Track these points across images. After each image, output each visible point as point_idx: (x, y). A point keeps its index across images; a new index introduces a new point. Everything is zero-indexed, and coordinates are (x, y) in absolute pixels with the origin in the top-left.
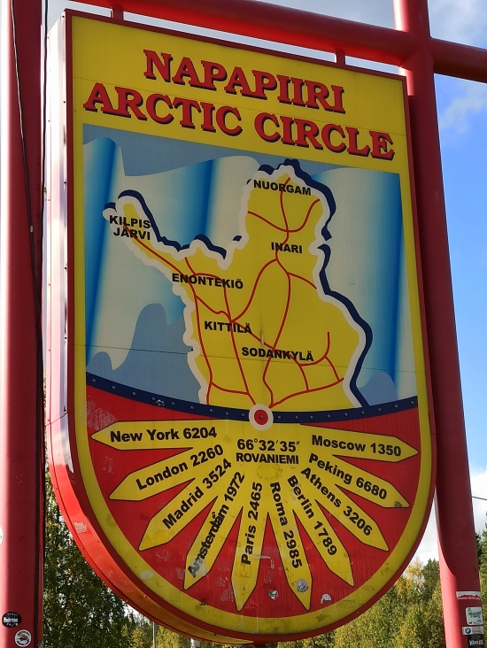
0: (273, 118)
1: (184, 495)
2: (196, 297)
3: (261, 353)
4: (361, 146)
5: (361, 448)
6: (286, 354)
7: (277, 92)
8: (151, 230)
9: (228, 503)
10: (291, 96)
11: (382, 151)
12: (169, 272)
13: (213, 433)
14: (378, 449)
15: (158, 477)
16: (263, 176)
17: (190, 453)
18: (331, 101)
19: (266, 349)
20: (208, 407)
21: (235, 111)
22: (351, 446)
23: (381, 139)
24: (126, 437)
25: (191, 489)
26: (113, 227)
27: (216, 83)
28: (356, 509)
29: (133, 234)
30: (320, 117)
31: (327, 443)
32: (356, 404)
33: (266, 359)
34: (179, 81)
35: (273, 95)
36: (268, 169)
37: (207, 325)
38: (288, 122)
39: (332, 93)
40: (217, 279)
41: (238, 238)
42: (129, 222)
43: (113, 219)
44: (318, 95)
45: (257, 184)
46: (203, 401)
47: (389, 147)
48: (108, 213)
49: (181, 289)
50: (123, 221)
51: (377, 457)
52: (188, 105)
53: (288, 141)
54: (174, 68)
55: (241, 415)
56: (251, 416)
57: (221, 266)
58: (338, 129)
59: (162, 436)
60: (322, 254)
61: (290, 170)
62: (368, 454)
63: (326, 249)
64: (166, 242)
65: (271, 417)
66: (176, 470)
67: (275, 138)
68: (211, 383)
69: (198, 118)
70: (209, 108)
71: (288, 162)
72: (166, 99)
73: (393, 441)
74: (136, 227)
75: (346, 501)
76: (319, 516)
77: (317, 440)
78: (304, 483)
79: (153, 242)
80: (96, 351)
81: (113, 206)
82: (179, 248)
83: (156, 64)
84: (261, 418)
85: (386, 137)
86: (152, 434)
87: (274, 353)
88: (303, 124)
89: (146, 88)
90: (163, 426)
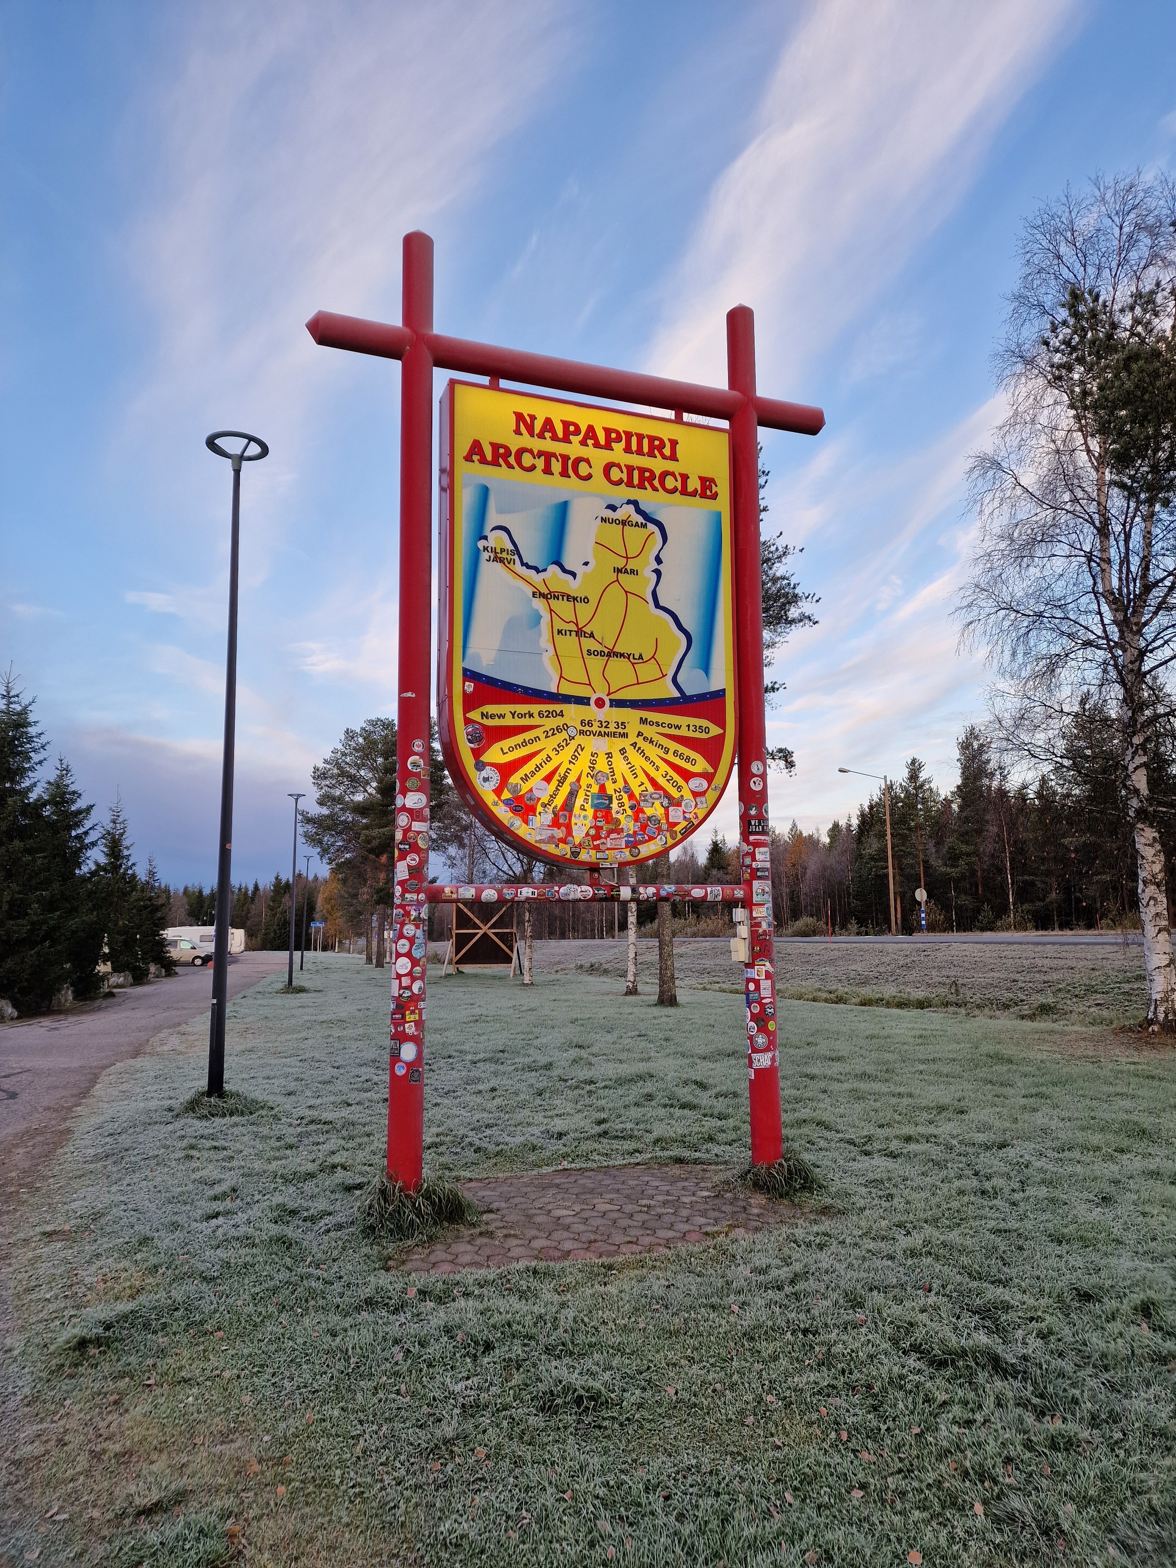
0: (618, 466)
1: (537, 760)
2: (551, 610)
3: (601, 654)
4: (690, 489)
5: (678, 727)
6: (622, 655)
7: (623, 444)
8: (516, 557)
9: (571, 766)
10: (634, 447)
11: (708, 493)
12: (529, 590)
13: (561, 714)
14: (692, 728)
15: (517, 746)
16: (609, 514)
17: (542, 729)
18: (667, 451)
19: (606, 651)
20: (558, 694)
21: (587, 461)
22: (670, 726)
23: (707, 483)
24: (492, 716)
25: (542, 756)
26: (485, 555)
27: (571, 437)
28: (671, 773)
29: (502, 561)
30: (658, 465)
31: (651, 723)
32: (677, 694)
33: (606, 658)
34: (541, 436)
35: (619, 447)
36: (613, 508)
37: (560, 632)
38: (630, 469)
39: (668, 445)
40: (568, 596)
41: (586, 564)
42: (498, 551)
43: (485, 549)
44: (656, 446)
45: (603, 520)
46: (554, 690)
47: (714, 489)
48: (481, 544)
49: (539, 605)
50: (494, 550)
51: (691, 734)
52: (548, 456)
53: (630, 484)
54: (538, 426)
55: (583, 701)
56: (592, 702)
57: (572, 586)
58: (673, 474)
59: (521, 716)
60: (654, 576)
61: (631, 508)
62: (684, 732)
63: (658, 573)
64: (528, 567)
65: (607, 703)
66: (531, 742)
67: (619, 482)
68: (561, 677)
69: (556, 466)
70: (565, 458)
71: (629, 502)
72: (531, 451)
73: (704, 723)
74: (504, 555)
75: (664, 767)
76: (642, 778)
77: (643, 721)
78: (631, 753)
79: (518, 567)
80: (470, 652)
81: (486, 538)
82: (538, 571)
83: (523, 422)
84: (600, 703)
85: (712, 481)
86: (513, 715)
87: (612, 654)
88: (642, 470)
89: (515, 443)
90: (522, 708)
